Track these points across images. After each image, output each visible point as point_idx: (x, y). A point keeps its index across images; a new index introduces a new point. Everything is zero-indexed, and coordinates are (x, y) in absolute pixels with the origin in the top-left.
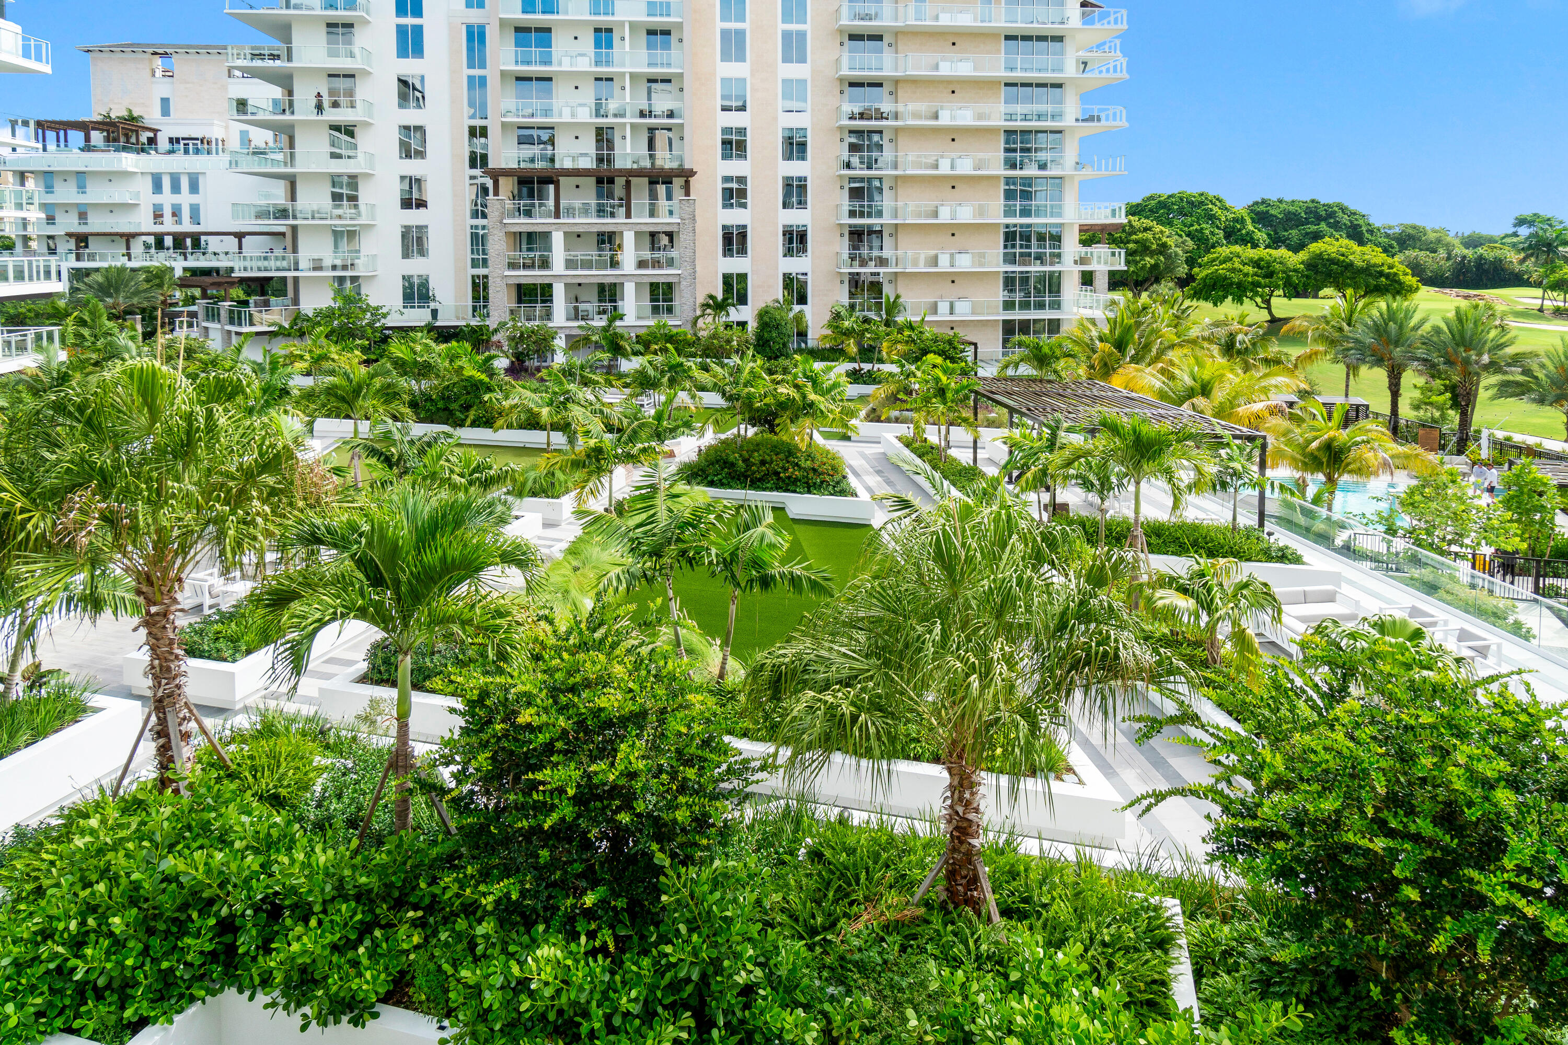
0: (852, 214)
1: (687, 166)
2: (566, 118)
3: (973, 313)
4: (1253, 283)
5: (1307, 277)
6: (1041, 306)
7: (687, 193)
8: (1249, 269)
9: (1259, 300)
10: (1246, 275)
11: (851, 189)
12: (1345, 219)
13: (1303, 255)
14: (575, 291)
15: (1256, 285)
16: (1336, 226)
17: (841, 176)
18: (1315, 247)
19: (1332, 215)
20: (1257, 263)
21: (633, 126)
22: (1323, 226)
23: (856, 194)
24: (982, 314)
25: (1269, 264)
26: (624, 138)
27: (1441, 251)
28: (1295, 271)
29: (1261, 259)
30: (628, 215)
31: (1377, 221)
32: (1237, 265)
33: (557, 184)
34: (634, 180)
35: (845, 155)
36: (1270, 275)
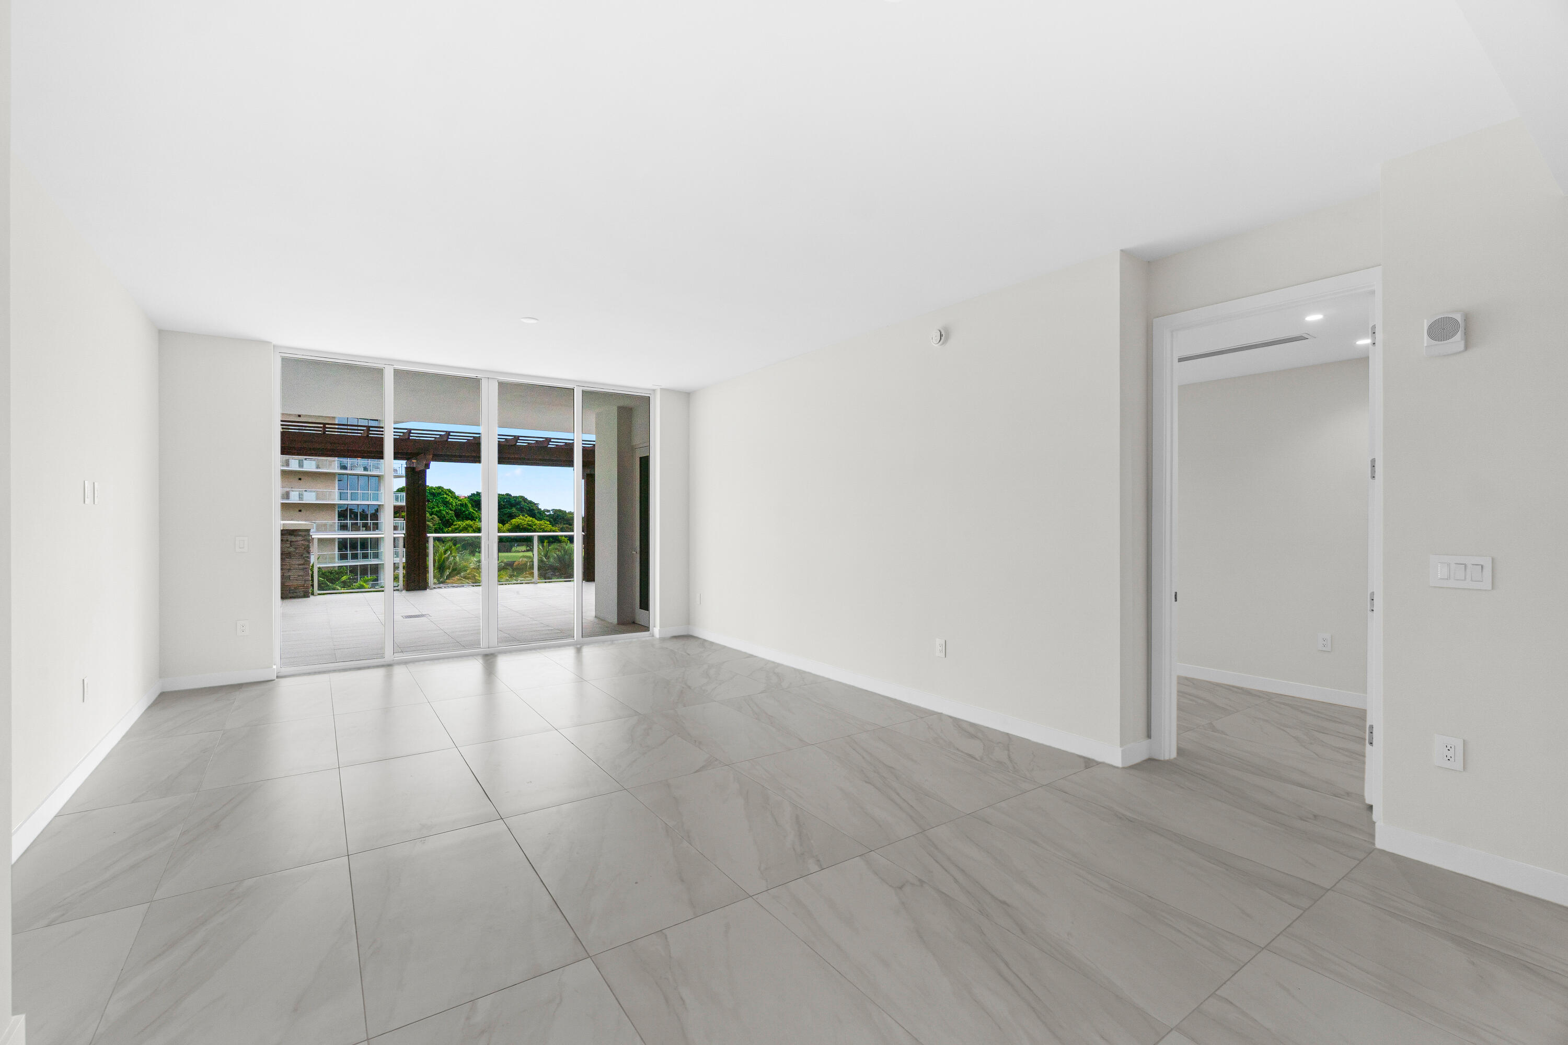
6: (365, 556)
12: (526, 505)
13: (507, 525)
16: (522, 510)
18: (514, 520)
19: (519, 503)
22: (514, 510)
31: (542, 507)
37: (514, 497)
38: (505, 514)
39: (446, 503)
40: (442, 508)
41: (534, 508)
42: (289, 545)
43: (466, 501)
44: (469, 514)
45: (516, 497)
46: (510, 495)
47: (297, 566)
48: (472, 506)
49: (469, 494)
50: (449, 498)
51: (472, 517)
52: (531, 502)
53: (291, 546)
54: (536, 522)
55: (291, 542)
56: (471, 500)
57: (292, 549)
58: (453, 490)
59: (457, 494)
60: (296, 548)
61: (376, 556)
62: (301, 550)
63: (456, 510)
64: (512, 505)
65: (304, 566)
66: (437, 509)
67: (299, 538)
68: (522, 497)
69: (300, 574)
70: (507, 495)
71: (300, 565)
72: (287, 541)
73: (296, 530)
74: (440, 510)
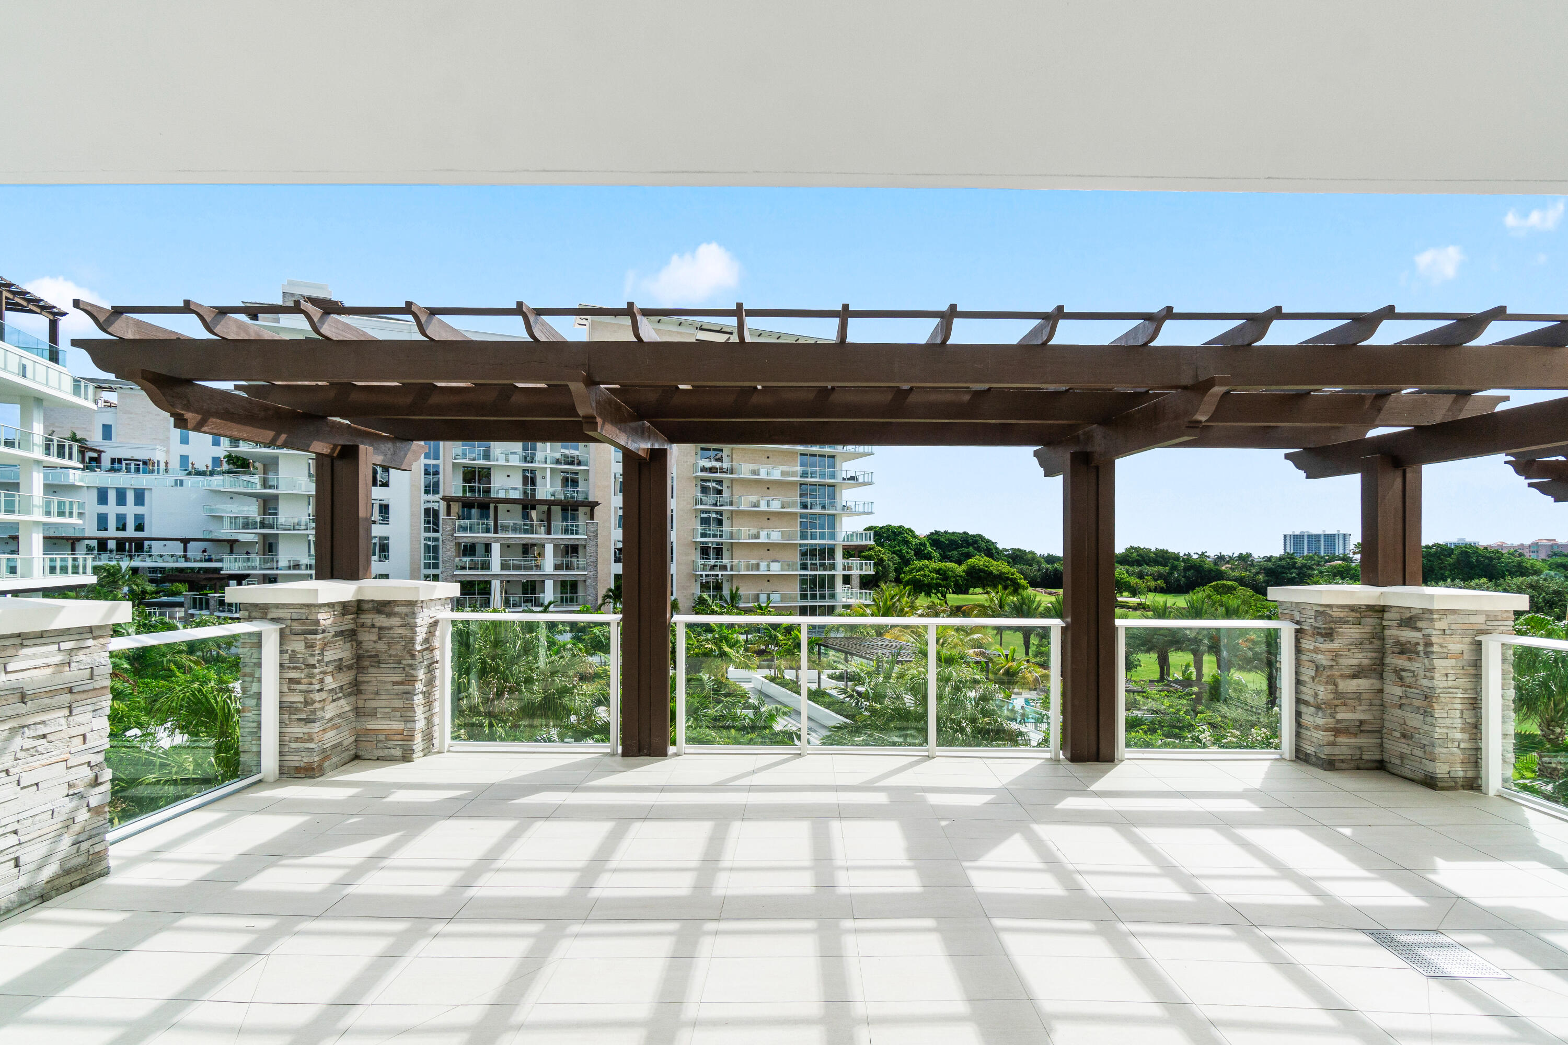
0: (704, 535)
1: (591, 499)
2: (502, 462)
3: (782, 602)
4: (936, 584)
5: (967, 580)
6: (823, 597)
7: (592, 518)
8: (934, 575)
9: (939, 595)
10: (932, 579)
11: (702, 518)
12: (983, 545)
13: (964, 567)
14: (508, 584)
15: (938, 586)
16: (978, 549)
17: (696, 510)
18: (971, 561)
19: (976, 542)
20: (938, 571)
21: (551, 469)
22: (971, 549)
23: (705, 522)
24: (788, 602)
25: (945, 571)
26: (544, 478)
27: (1034, 565)
28: (960, 576)
29: (940, 569)
30: (549, 532)
31: (1000, 546)
32: (927, 572)
33: (496, 508)
34: (552, 507)
35: (700, 496)
36: (946, 578)
37: (971, 536)
38: (962, 553)
39: (906, 543)
40: (903, 547)
41: (992, 547)
42: (375, 637)
43: (925, 540)
44: (928, 553)
45: (973, 536)
46: (968, 534)
47: (389, 687)
48: (931, 545)
49: (928, 533)
50: (909, 537)
51: (931, 556)
52: (988, 541)
53: (380, 639)
54: (993, 562)
55: (381, 628)
56: (930, 539)
57: (382, 647)
58: (913, 529)
59: (917, 533)
60: (389, 644)
61: (833, 596)
62: (397, 649)
63: (915, 549)
64: (969, 544)
65: (402, 687)
66: (898, 548)
67: (395, 621)
68: (980, 536)
69: (396, 706)
70: (965, 533)
71: (395, 683)
72: (373, 626)
73: (389, 602)
74: (901, 550)
